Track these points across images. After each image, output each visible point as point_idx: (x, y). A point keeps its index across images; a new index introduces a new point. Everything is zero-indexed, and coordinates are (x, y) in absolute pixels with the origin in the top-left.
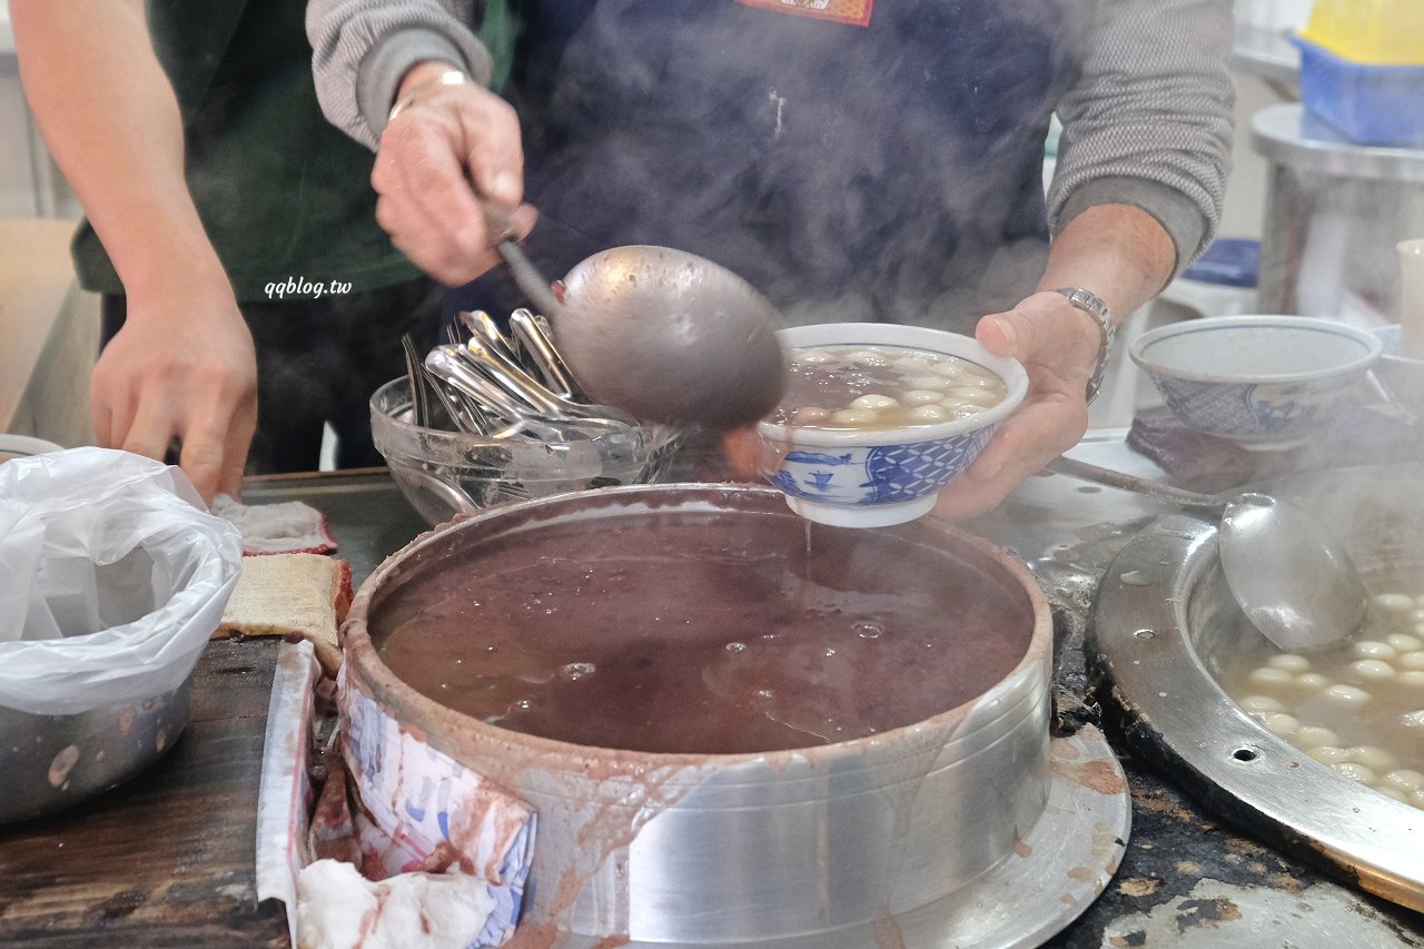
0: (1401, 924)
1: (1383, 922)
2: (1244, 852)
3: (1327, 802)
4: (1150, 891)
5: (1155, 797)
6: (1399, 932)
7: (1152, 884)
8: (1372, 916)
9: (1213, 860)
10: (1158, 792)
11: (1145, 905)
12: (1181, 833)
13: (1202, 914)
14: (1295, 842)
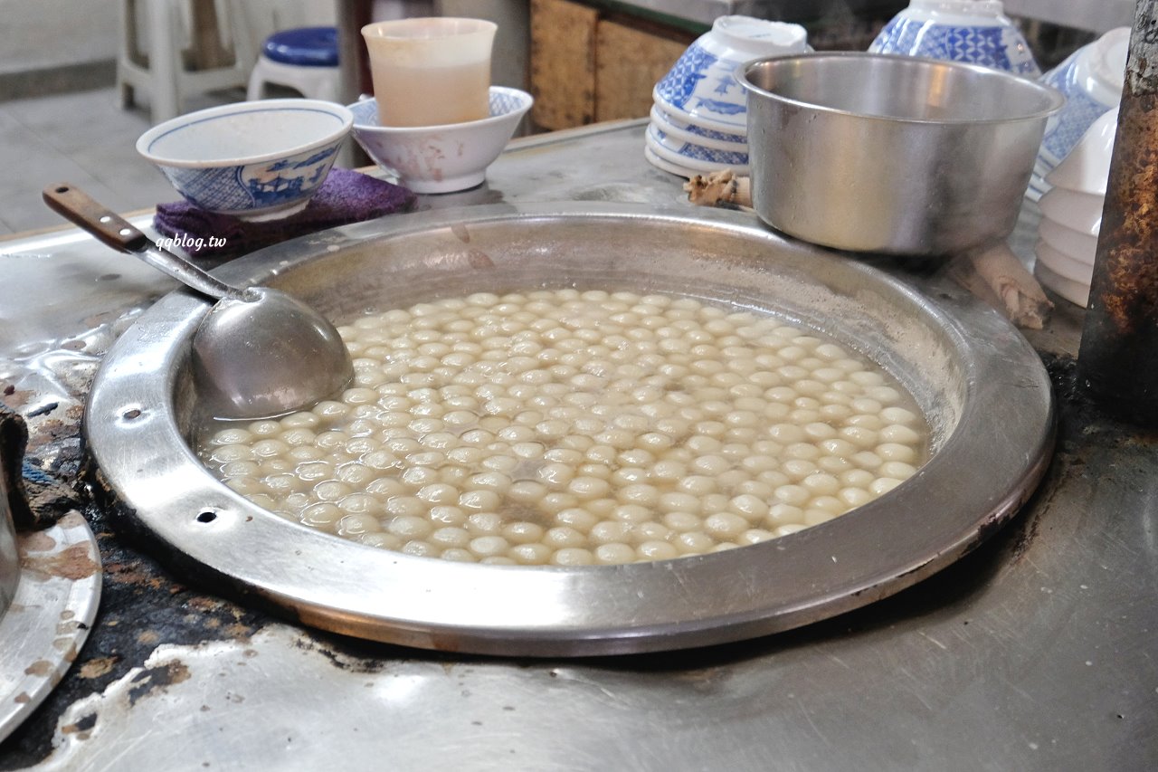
0: (336, 649)
1: (320, 651)
2: (203, 609)
3: (273, 549)
4: (108, 669)
5: (130, 570)
6: (333, 657)
7: (110, 662)
8: (310, 647)
9: (172, 625)
10: (134, 565)
11: (100, 685)
12: (150, 602)
13: (154, 682)
14: (246, 592)
